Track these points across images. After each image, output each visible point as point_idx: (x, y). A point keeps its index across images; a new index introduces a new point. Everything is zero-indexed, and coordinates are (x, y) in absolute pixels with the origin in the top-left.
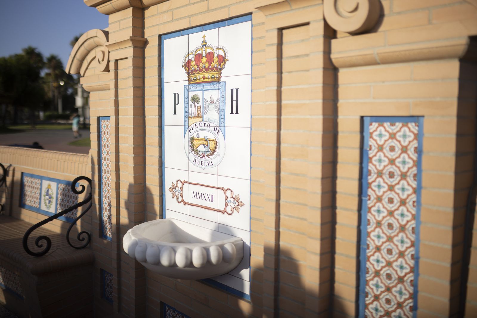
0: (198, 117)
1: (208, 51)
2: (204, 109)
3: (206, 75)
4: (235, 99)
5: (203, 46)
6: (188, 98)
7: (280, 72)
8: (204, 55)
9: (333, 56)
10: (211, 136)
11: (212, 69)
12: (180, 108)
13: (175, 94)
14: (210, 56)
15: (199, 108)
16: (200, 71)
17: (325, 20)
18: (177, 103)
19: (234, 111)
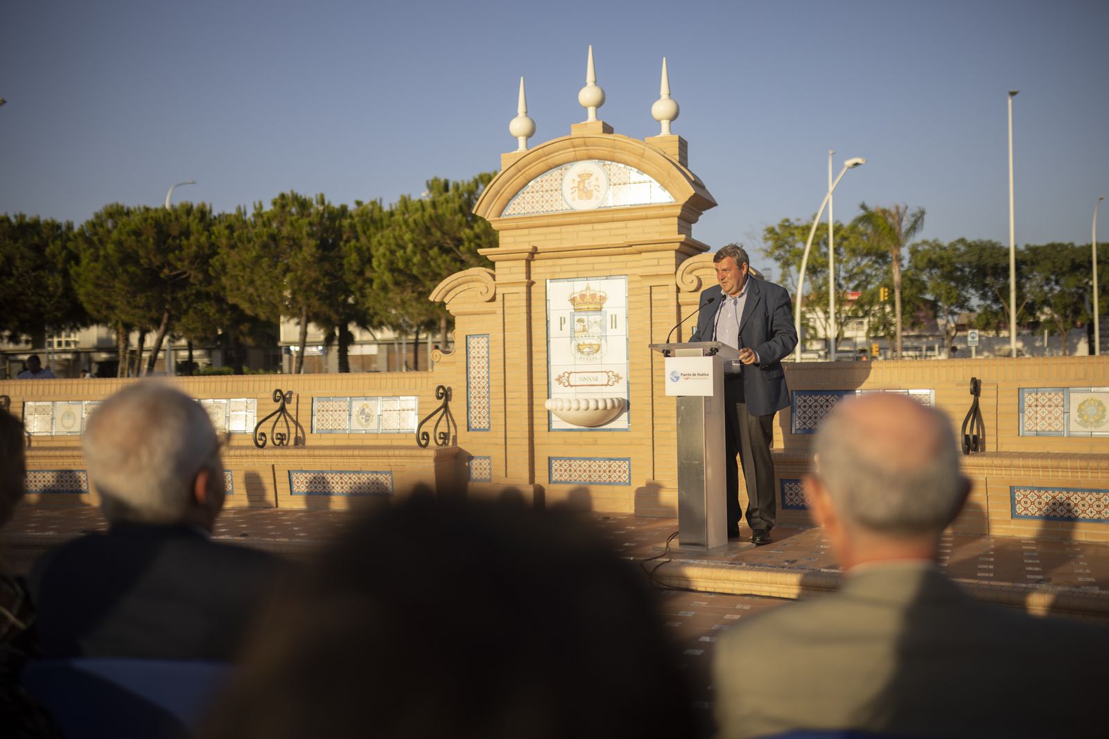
0: (584, 331)
1: (592, 292)
2: (588, 326)
3: (591, 306)
4: (614, 320)
5: (587, 289)
6: (574, 320)
7: (651, 307)
8: (588, 294)
9: (679, 301)
10: (594, 342)
11: (596, 303)
12: (567, 327)
13: (561, 318)
14: (593, 296)
15: (584, 326)
16: (585, 303)
17: (677, 285)
18: (563, 323)
19: (614, 326)
